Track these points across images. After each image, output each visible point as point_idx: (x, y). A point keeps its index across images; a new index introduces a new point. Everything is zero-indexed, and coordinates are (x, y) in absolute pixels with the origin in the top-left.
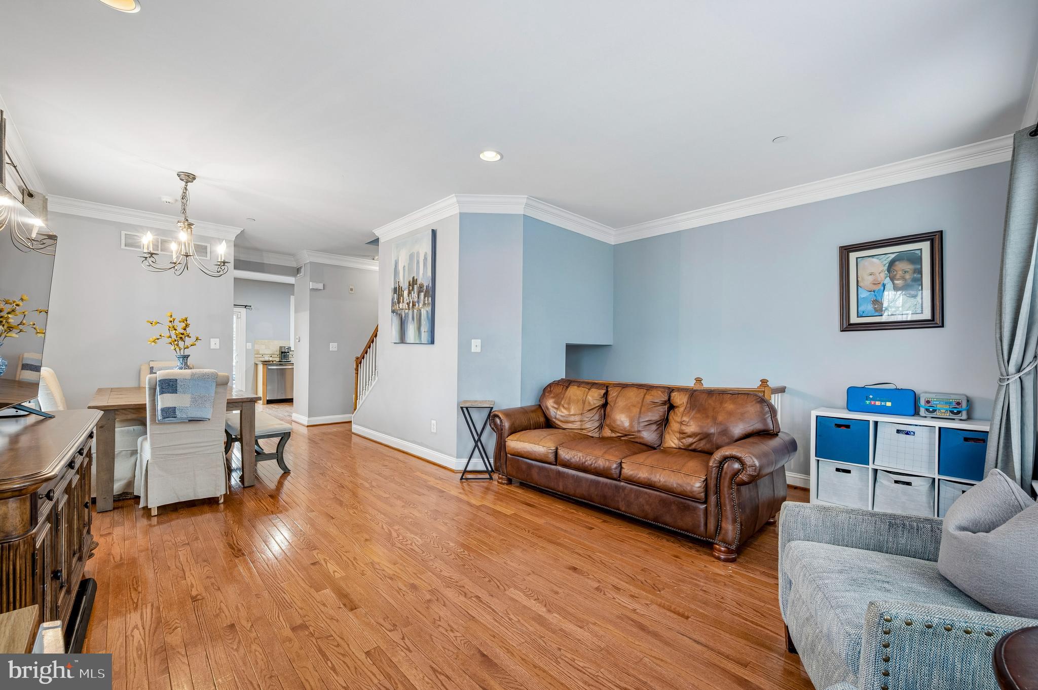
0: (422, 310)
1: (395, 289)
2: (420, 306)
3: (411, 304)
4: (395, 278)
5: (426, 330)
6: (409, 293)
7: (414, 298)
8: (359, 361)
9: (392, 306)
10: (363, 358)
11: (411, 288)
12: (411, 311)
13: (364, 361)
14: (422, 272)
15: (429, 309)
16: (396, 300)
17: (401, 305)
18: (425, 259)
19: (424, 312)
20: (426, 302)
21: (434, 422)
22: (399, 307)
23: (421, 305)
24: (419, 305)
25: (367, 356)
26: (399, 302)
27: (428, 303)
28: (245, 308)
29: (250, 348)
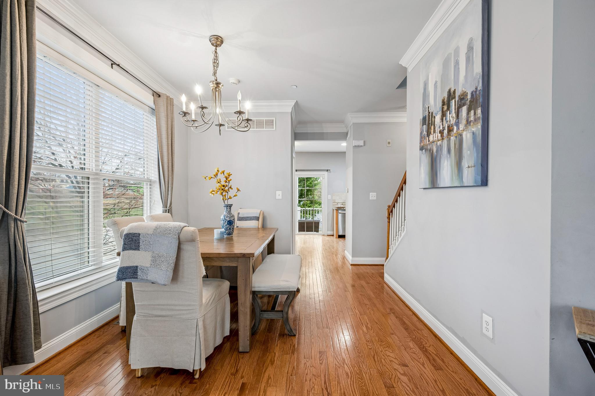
0: (464, 134)
1: (424, 119)
2: (461, 129)
3: (446, 132)
4: (423, 105)
5: (472, 163)
6: (444, 115)
7: (450, 121)
8: (390, 211)
9: (421, 141)
10: (394, 207)
11: (445, 107)
12: (445, 141)
13: (395, 211)
14: (464, 74)
15: (477, 128)
16: (425, 133)
17: (431, 137)
18: (470, 49)
19: (467, 137)
20: (472, 118)
21: (486, 318)
22: (429, 141)
23: (462, 127)
24: (458, 128)
25: (397, 205)
26: (429, 134)
27: (475, 120)
28: (327, 171)
29: (330, 198)
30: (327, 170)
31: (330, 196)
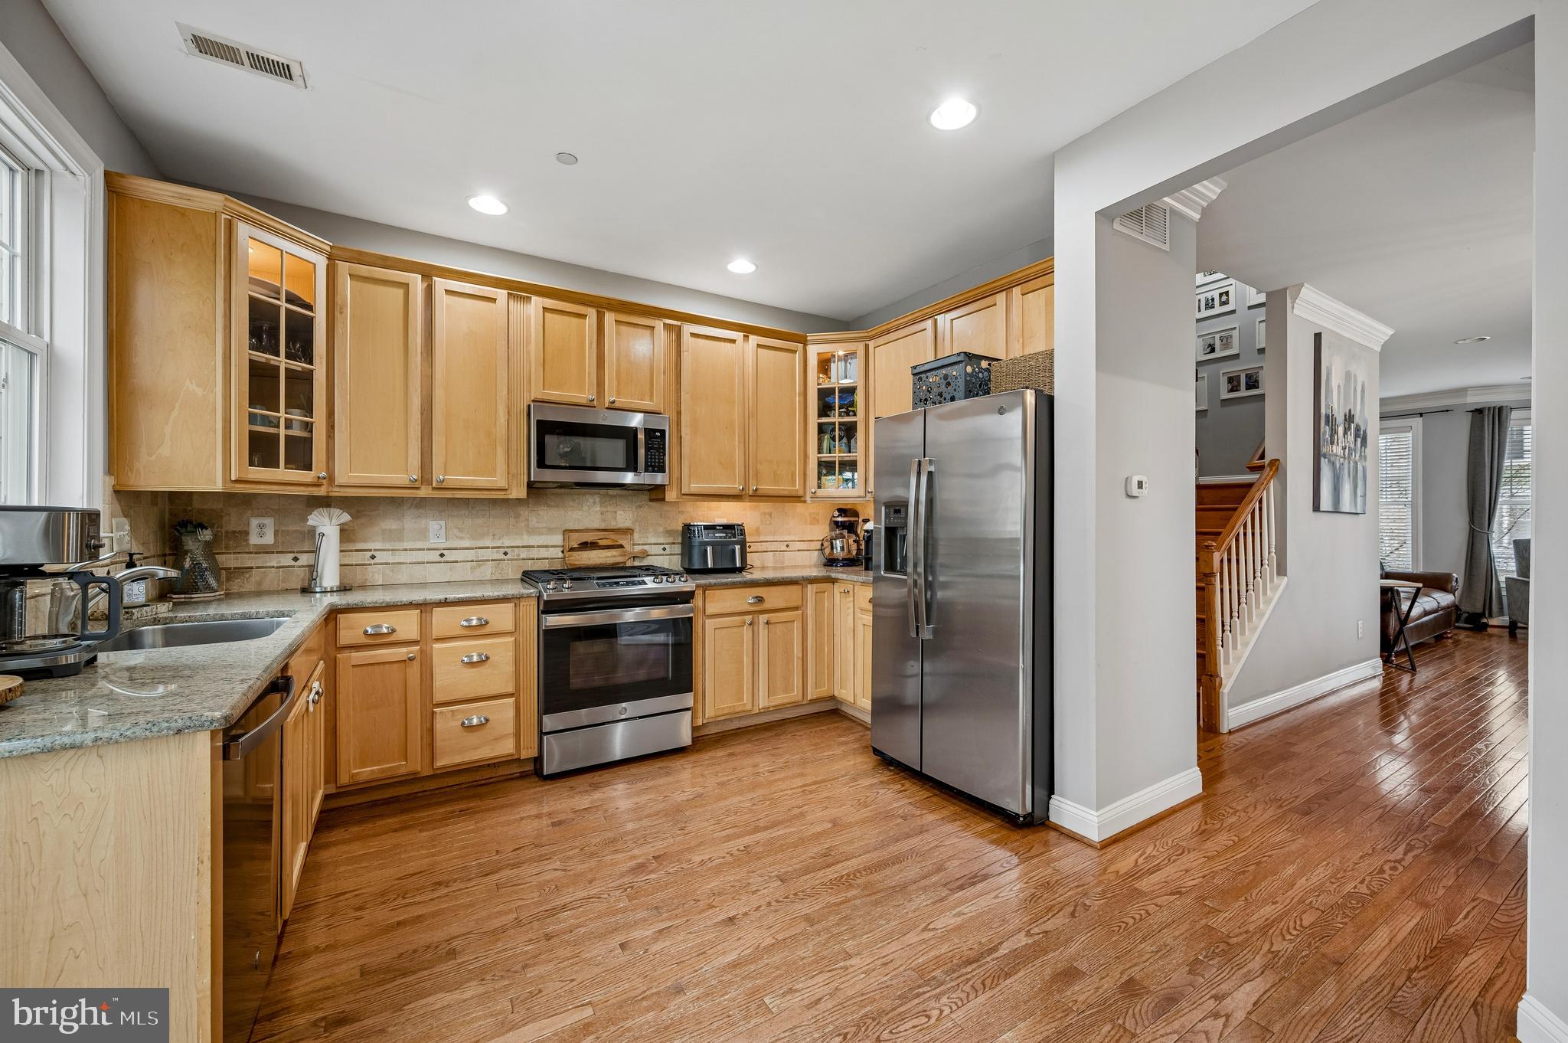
1: (1327, 417)
3: (1347, 451)
7: (1350, 443)
11: (1347, 425)
16: (1328, 436)
17: (1335, 445)
20: (1363, 454)
22: (1332, 451)
24: (1356, 457)
26: (1332, 441)
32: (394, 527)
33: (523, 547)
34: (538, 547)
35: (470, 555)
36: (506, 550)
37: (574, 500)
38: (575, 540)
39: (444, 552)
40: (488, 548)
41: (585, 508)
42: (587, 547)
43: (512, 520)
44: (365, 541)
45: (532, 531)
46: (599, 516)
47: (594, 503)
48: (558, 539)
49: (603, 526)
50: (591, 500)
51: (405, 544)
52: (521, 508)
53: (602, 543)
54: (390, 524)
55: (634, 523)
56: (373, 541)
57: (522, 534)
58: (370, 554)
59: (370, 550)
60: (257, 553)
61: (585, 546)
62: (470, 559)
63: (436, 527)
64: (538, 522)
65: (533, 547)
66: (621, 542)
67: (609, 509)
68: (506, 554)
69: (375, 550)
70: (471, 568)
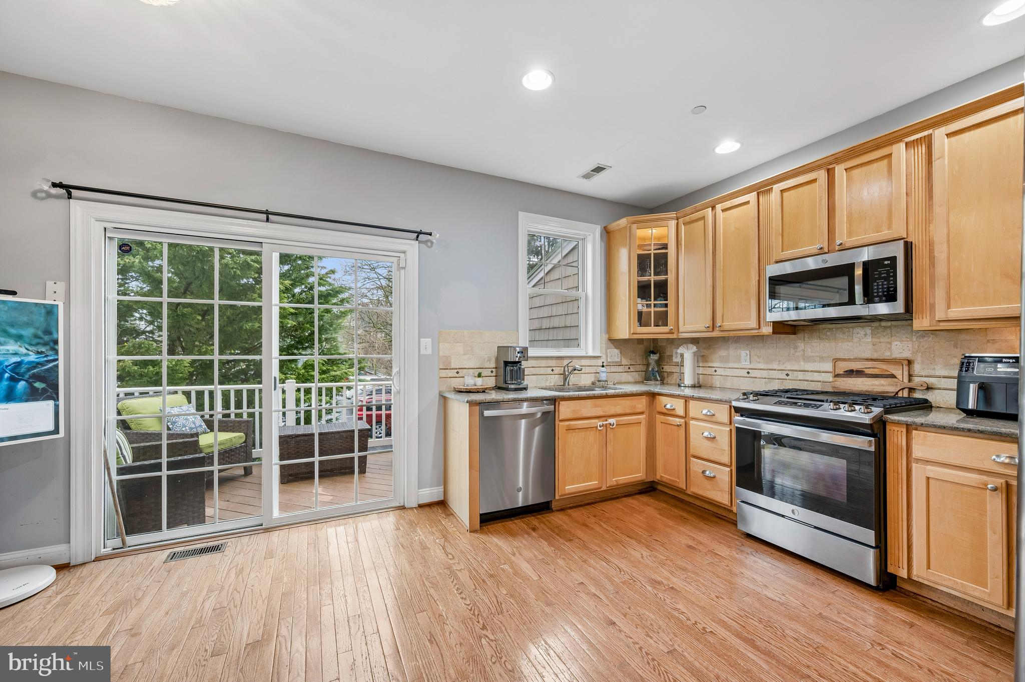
28: (418, 237)
29: (429, 352)
30: (420, 233)
31: (427, 342)
32: (724, 354)
33: (800, 371)
34: (811, 371)
35: (765, 374)
36: (788, 372)
37: (844, 333)
38: (843, 367)
39: (750, 371)
40: (775, 370)
41: (855, 340)
42: (852, 374)
43: (792, 351)
44: (712, 362)
45: (807, 359)
46: (870, 346)
47: (865, 335)
48: (829, 366)
49: (875, 356)
50: (862, 333)
51: (730, 364)
52: (799, 341)
53: (867, 371)
54: (722, 353)
55: (913, 353)
56: (716, 362)
57: (800, 362)
58: (714, 369)
59: (714, 367)
60: (675, 366)
61: (850, 373)
62: (764, 377)
63: (745, 355)
64: (812, 352)
65: (808, 371)
66: (894, 372)
67: (882, 340)
68: (787, 375)
69: (716, 367)
70: (765, 383)
